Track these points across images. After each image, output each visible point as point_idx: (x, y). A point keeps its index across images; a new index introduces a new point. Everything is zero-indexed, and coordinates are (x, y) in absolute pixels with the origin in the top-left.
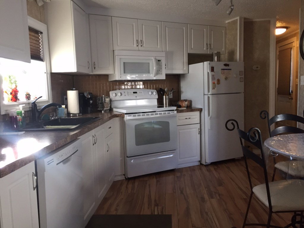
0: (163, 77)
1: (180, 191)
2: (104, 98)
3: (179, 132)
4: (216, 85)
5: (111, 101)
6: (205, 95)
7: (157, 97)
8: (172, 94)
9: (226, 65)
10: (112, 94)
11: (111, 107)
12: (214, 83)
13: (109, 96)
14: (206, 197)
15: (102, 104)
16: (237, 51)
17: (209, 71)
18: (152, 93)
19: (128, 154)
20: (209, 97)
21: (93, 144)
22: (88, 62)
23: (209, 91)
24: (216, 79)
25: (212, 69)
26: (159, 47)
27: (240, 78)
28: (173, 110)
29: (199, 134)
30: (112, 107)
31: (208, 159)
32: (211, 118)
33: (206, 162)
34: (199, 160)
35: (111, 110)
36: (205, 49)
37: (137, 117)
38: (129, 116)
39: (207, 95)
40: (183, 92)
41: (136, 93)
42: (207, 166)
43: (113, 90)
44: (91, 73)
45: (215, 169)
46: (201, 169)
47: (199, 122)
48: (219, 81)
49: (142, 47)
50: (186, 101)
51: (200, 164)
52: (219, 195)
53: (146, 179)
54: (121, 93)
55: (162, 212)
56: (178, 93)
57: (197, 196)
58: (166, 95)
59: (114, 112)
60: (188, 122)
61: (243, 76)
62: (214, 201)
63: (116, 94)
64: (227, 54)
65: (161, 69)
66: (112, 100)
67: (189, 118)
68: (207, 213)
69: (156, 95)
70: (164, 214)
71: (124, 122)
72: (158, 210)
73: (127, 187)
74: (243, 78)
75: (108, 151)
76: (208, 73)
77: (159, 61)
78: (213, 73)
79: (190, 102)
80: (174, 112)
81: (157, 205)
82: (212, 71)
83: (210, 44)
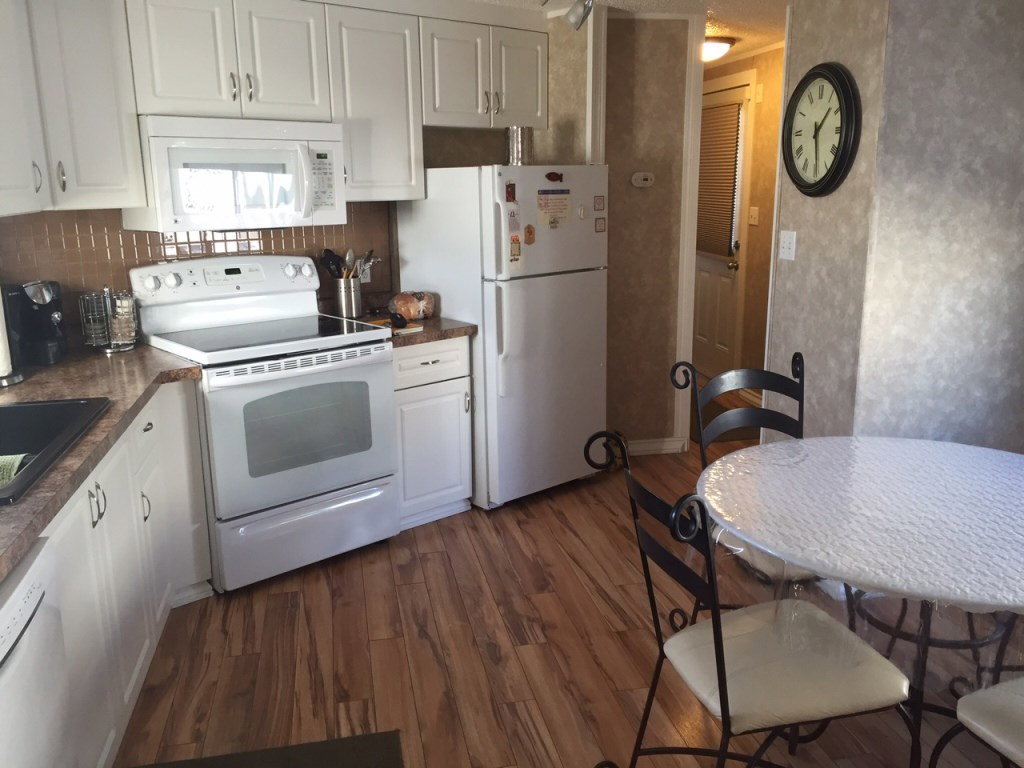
0: (338, 216)
1: (415, 629)
2: (108, 301)
3: (402, 411)
4: (523, 245)
5: (137, 306)
6: (486, 280)
7: (316, 283)
8: (368, 271)
9: (553, 177)
10: (141, 281)
11: (139, 331)
12: (515, 241)
13: (130, 291)
14: (504, 639)
15: (106, 321)
16: (585, 125)
17: (498, 201)
18: (298, 270)
19: (223, 513)
20: (499, 290)
21: (94, 524)
22: (34, 165)
23: (499, 270)
24: (523, 226)
25: (510, 193)
26: (317, 101)
27: (596, 219)
28: (381, 341)
29: (467, 411)
30: (145, 328)
31: (497, 492)
32: (506, 358)
33: (489, 502)
34: (469, 494)
35: (141, 341)
36: (480, 110)
37: (250, 378)
38: (219, 374)
39: (492, 281)
40: (406, 262)
41: (237, 271)
42: (493, 512)
43: (145, 263)
44: (50, 208)
45: (519, 523)
46: (475, 528)
47: (466, 372)
48: (530, 231)
49: (254, 100)
50: (419, 296)
51: (470, 508)
52: (543, 629)
53: (292, 587)
54: (177, 276)
55: (365, 724)
56: (389, 265)
57: (474, 640)
58: (348, 277)
59: (154, 350)
60: (432, 373)
61: (605, 214)
62: (529, 653)
63: (156, 278)
64: (551, 129)
65: (330, 186)
66: (143, 304)
67: (433, 363)
68: (512, 707)
69: (311, 275)
70: (373, 731)
71: (200, 396)
72: (349, 719)
73: (225, 632)
74: (604, 219)
75: (146, 519)
76: (497, 206)
77: (319, 156)
78: (512, 206)
79: (436, 299)
80: (383, 348)
81: (344, 696)
82: (508, 200)
83: (497, 94)
